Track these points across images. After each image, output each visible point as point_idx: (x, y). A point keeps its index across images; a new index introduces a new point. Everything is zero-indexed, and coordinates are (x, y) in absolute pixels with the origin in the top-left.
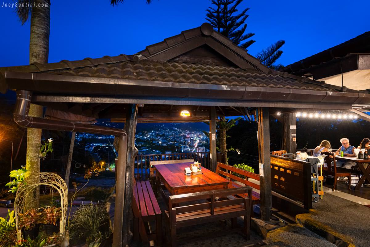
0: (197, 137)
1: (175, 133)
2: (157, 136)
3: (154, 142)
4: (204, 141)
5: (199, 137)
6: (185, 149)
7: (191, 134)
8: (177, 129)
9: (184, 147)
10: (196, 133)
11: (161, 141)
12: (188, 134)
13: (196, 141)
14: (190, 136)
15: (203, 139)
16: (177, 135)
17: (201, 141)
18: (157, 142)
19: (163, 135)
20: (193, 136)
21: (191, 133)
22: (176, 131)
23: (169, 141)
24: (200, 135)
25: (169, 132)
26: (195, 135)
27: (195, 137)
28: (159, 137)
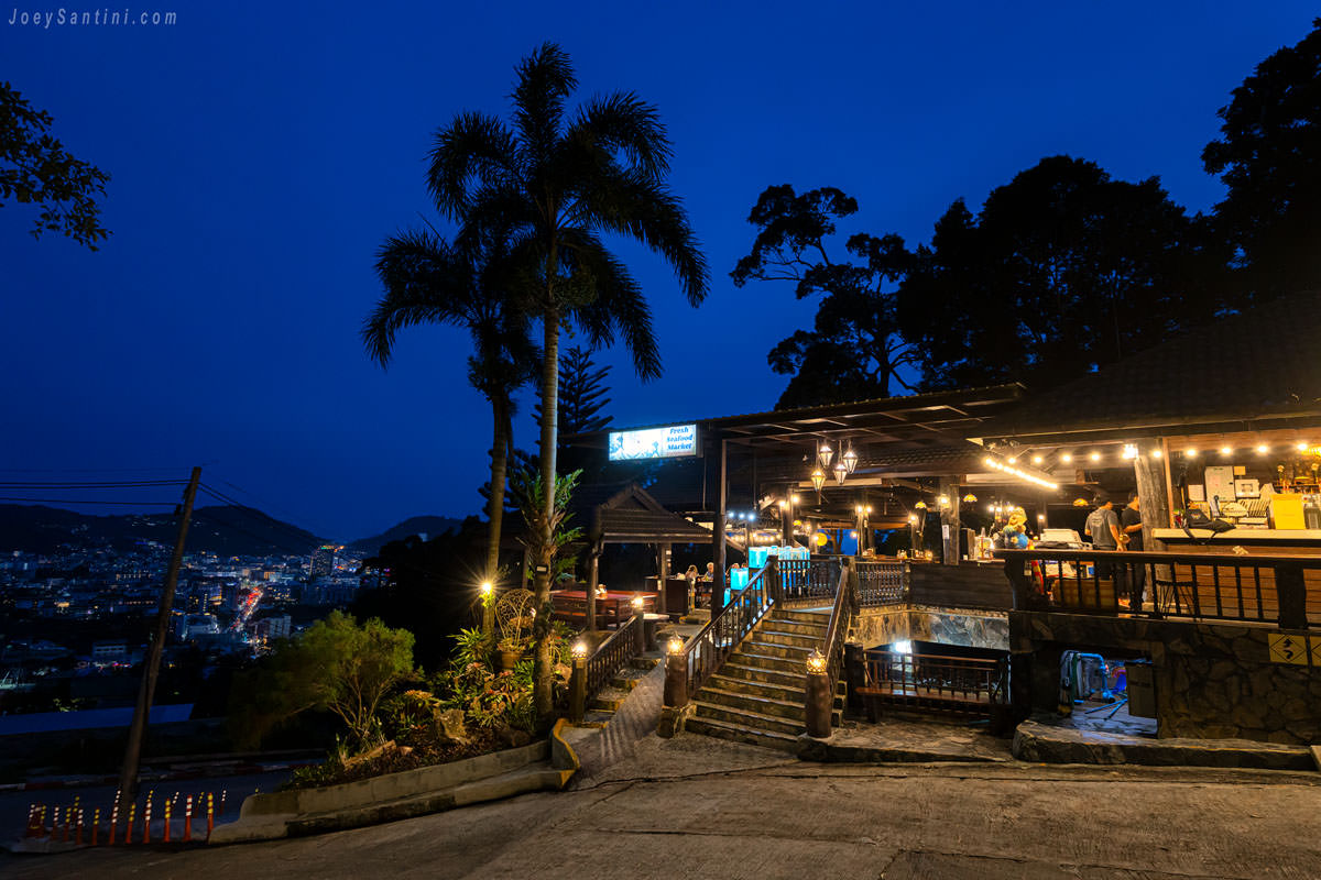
0: (253, 579)
1: (145, 564)
2: (43, 574)
3: (26, 605)
4: (284, 592)
5: (263, 580)
6: (199, 629)
7: (226, 564)
8: (159, 543)
9: (193, 621)
10: (248, 564)
11: (67, 599)
12: (212, 567)
13: (247, 592)
14: (220, 574)
15: (280, 587)
16: (154, 570)
17: (271, 592)
18: (41, 604)
19: (81, 572)
20: (233, 574)
21: (224, 563)
22: (148, 552)
23: (115, 596)
24: (266, 569)
25: (111, 560)
26: (246, 572)
27: (245, 578)
28: (52, 582)
